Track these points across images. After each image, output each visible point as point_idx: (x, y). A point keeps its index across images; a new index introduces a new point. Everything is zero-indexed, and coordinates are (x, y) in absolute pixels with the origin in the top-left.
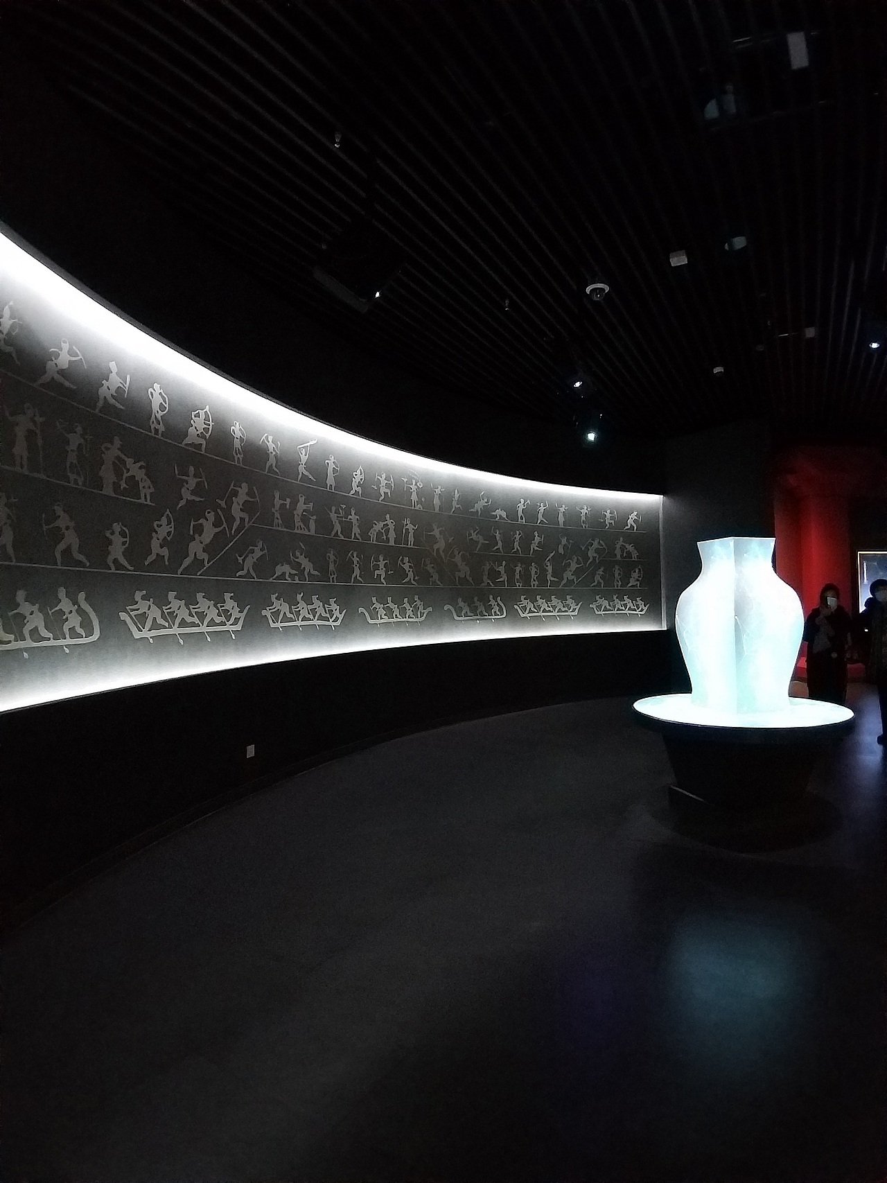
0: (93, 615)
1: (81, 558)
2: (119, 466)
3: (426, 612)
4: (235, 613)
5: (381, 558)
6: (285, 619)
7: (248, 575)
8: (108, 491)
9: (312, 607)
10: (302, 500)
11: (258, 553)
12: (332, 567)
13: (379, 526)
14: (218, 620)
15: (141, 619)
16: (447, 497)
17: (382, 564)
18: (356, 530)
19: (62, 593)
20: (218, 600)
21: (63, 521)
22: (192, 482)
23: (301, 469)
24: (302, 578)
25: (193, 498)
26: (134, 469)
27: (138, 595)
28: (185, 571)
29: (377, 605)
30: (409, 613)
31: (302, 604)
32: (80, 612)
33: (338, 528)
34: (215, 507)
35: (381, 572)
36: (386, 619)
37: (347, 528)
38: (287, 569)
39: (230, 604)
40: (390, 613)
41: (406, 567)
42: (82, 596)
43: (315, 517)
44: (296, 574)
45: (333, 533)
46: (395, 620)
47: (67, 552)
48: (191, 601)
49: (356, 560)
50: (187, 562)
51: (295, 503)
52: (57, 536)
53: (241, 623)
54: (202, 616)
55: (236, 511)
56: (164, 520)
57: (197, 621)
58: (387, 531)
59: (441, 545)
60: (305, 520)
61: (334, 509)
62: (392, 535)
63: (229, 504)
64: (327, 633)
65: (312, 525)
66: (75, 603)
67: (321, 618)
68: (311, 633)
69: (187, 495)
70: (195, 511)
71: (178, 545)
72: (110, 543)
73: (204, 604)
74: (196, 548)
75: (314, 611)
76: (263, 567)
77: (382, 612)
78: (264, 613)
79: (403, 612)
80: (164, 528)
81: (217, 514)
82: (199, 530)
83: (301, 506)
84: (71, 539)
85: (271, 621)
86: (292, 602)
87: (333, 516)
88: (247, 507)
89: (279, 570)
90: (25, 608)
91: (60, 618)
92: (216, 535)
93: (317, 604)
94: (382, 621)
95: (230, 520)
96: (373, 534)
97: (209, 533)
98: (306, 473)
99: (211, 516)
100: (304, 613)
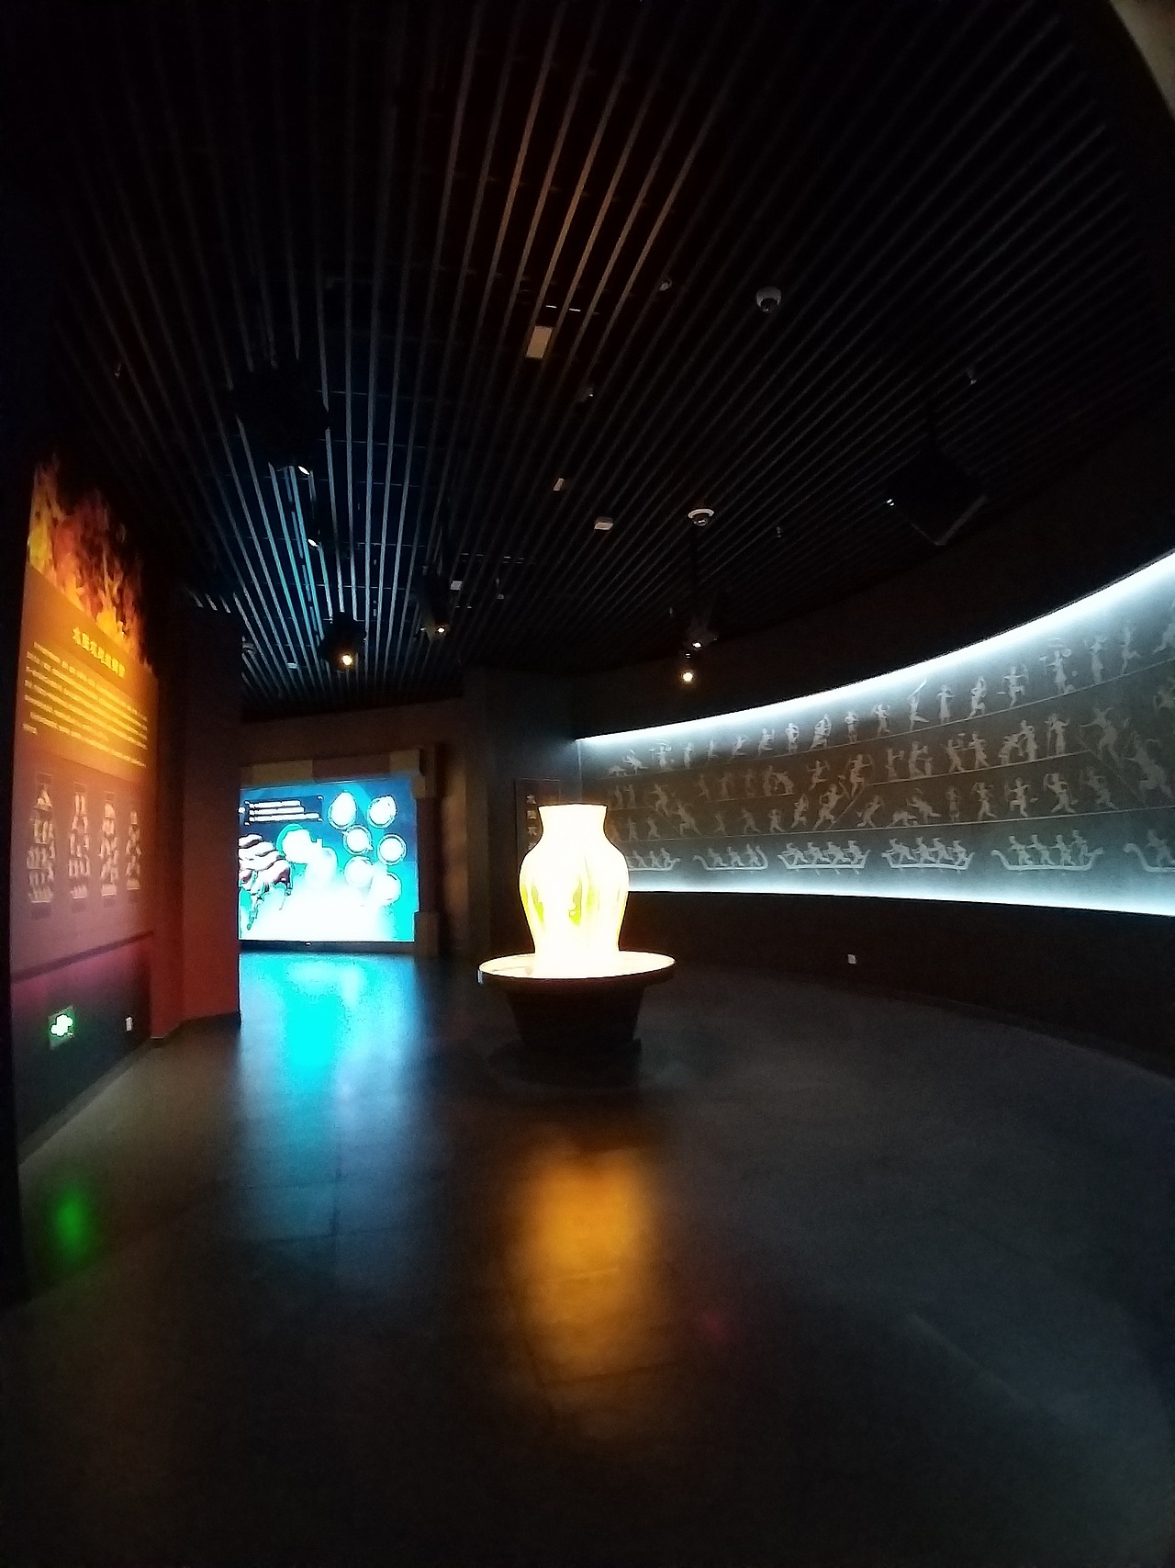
0: (763, 856)
1: (756, 830)
2: (773, 778)
3: (1093, 855)
4: (858, 855)
5: (1018, 783)
6: (906, 861)
7: (868, 825)
8: (768, 794)
9: (933, 850)
10: (915, 746)
11: (875, 806)
12: (953, 806)
13: (1012, 742)
14: (845, 860)
15: (791, 859)
17: (1020, 790)
18: (981, 757)
19: (748, 846)
20: (844, 846)
21: (746, 815)
22: (819, 770)
23: (914, 717)
24: (920, 820)
25: (820, 781)
26: (782, 777)
27: (788, 846)
28: (820, 828)
29: (1017, 846)
30: (1066, 857)
31: (923, 847)
32: (759, 856)
33: (957, 761)
34: (837, 781)
35: (1021, 802)
36: (1031, 866)
37: (969, 757)
38: (904, 815)
39: (853, 848)
40: (1036, 856)
41: (1057, 788)
42: (758, 847)
43: (930, 759)
44: (914, 819)
45: (952, 768)
46: (1045, 867)
47: (749, 828)
48: (823, 848)
49: (983, 792)
50: (818, 823)
51: (909, 750)
52: (744, 821)
53: (863, 862)
54: (832, 857)
55: (855, 779)
56: (801, 800)
57: (828, 861)
58: (1024, 744)
59: (1110, 737)
60: (920, 765)
61: (950, 742)
62: (1032, 747)
63: (848, 776)
64: (952, 877)
65: (928, 767)
66: (754, 850)
67: (944, 861)
68: (932, 875)
69: (816, 780)
70: (823, 788)
71: (812, 814)
72: (771, 820)
73: (833, 849)
74: (825, 813)
75: (936, 854)
76: (882, 817)
77: (1024, 855)
78: (884, 855)
79: (1056, 855)
80: (802, 805)
81: (838, 786)
82: (826, 800)
83: (915, 753)
84: (751, 822)
85: (891, 863)
86: (913, 846)
87: (951, 750)
88: (863, 773)
89: (897, 817)
90: (732, 854)
91: (748, 857)
92: (839, 801)
93: (939, 847)
94: (1026, 867)
95: (850, 786)
96: (1004, 756)
97: (834, 798)
98: (918, 719)
99: (834, 789)
100: (926, 855)
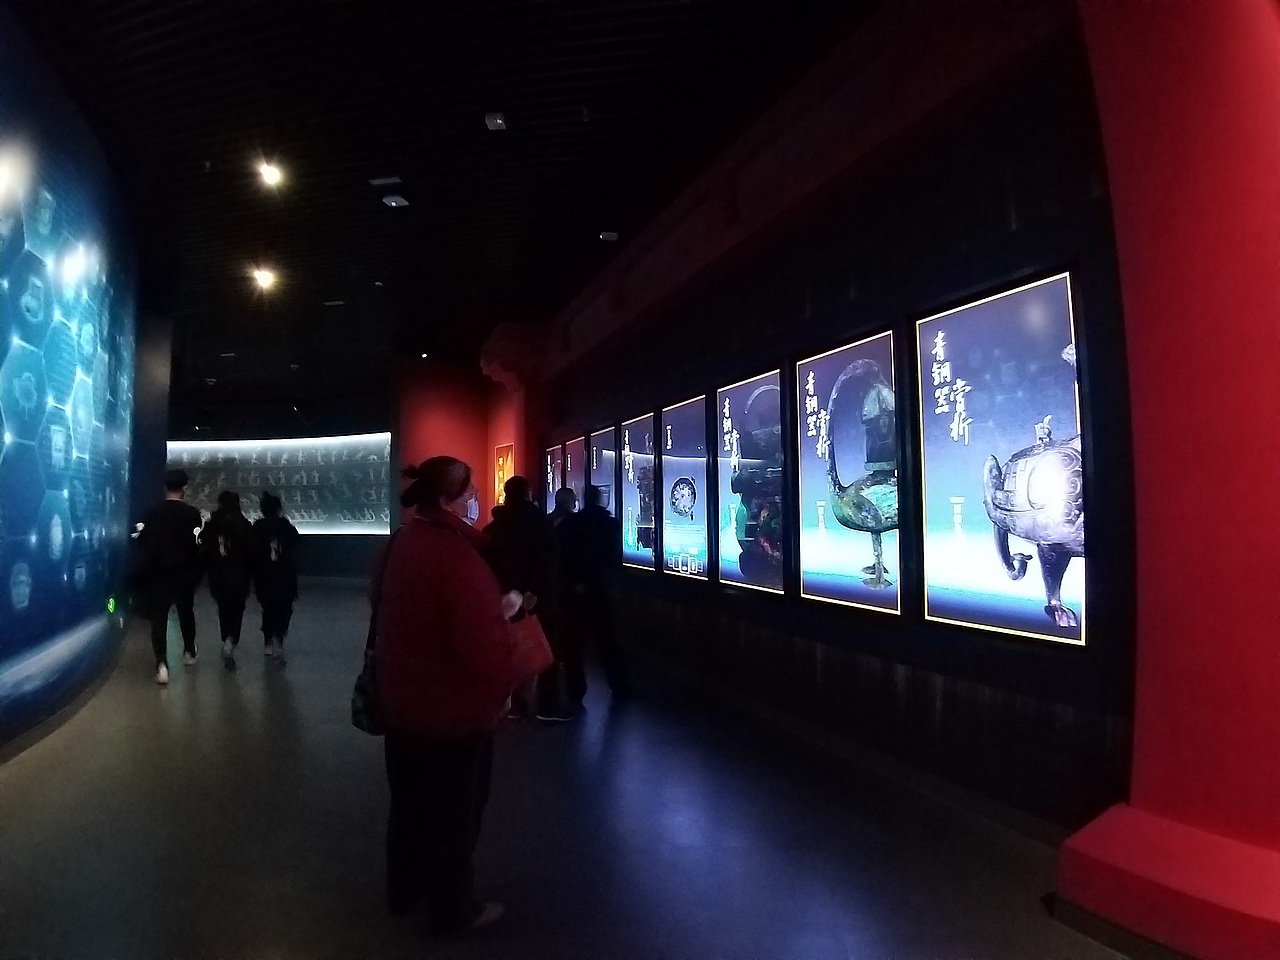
16: (339, 456)
